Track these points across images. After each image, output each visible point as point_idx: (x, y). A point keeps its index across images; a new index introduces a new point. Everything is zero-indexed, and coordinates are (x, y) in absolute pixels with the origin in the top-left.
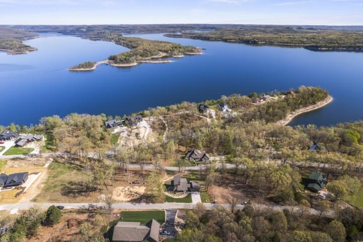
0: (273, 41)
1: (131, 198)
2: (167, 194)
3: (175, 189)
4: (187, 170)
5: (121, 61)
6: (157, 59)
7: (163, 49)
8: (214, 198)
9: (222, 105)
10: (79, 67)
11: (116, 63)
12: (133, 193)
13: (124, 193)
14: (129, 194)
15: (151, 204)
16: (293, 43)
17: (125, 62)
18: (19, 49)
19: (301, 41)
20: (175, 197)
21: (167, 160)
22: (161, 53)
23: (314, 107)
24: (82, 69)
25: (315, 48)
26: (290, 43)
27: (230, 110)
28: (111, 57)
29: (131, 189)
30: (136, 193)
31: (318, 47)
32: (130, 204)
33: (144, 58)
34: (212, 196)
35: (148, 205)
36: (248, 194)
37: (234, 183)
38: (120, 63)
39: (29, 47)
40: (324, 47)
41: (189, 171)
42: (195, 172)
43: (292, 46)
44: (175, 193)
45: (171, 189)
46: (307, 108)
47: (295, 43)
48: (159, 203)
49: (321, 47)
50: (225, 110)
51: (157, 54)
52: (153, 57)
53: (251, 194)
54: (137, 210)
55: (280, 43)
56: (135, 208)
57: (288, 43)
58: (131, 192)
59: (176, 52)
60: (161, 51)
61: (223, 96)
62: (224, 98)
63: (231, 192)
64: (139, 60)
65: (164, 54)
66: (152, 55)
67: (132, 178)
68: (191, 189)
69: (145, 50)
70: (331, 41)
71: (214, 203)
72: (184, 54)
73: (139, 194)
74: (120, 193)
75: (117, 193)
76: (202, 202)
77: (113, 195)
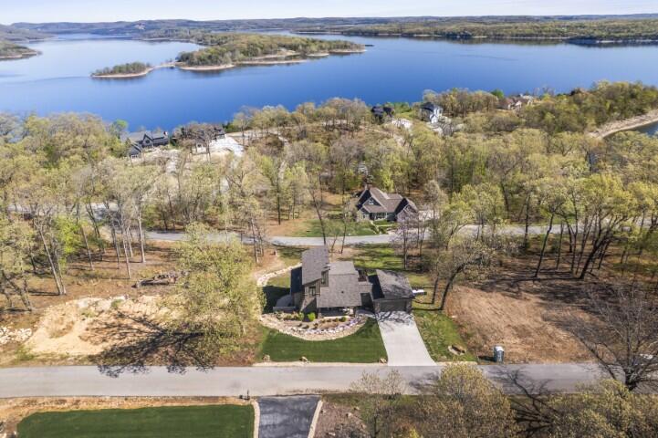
0: (501, 33)
1: (108, 345)
2: (273, 322)
3: (308, 300)
5: (202, 62)
6: (276, 59)
11: (191, 64)
13: (89, 320)
14: (109, 326)
15: (191, 370)
16: (542, 35)
19: (557, 31)
20: (310, 336)
21: (284, 222)
24: (119, 75)
28: (182, 57)
29: (127, 306)
30: (141, 321)
31: (595, 38)
35: (175, 375)
38: (198, 64)
39: (25, 48)
40: (606, 38)
41: (358, 246)
43: (541, 40)
44: (306, 319)
45: (290, 305)
47: (546, 36)
48: (230, 363)
49: (601, 38)
51: (275, 52)
52: (268, 56)
54: (114, 405)
55: (517, 35)
58: (121, 316)
59: (313, 48)
62: (430, 96)
63: (542, 310)
64: (240, 60)
66: (266, 53)
67: (149, 268)
68: (376, 301)
69: (253, 44)
70: (618, 29)
71: (492, 359)
73: (155, 326)
74: (73, 323)
75: (60, 321)
76: (435, 359)
77: (40, 331)
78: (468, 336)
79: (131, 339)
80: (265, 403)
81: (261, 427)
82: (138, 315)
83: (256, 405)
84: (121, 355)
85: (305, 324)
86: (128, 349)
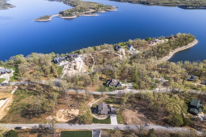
1: (68, 120)
2: (94, 116)
3: (99, 112)
4: (107, 95)
5: (67, 15)
6: (88, 13)
7: (92, 7)
8: (126, 120)
9: (129, 46)
10: (41, 19)
11: (63, 16)
12: (70, 115)
13: (64, 115)
14: (68, 116)
15: (82, 125)
17: (69, 15)
18: (4, 6)
19: (176, 2)
20: (100, 119)
21: (94, 86)
22: (91, 10)
23: (186, 47)
24: (43, 20)
25: (185, 7)
26: (170, 4)
27: (134, 49)
28: (60, 12)
29: (69, 112)
31: (187, 6)
32: (67, 125)
33: (80, 13)
34: (124, 118)
35: (80, 126)
36: (149, 116)
37: (139, 107)
39: (10, 5)
41: (109, 95)
42: (112, 96)
45: (96, 112)
46: (182, 48)
47: (173, 4)
48: (88, 124)
50: (131, 49)
51: (88, 10)
53: (151, 116)
54: (72, 130)
56: (71, 128)
57: (168, 3)
58: (69, 114)
59: (100, 9)
60: (91, 8)
61: (130, 40)
62: (131, 41)
63: (137, 114)
64: (78, 14)
65: (93, 11)
66: (86, 11)
67: (70, 101)
68: (110, 113)
69: (81, 8)
70: (195, 2)
71: (126, 124)
72: (105, 11)
73: (75, 116)
74: (62, 115)
75: (59, 115)
76: (118, 124)
77: (57, 117)
78: (124, 119)
79: (72, 119)
80: (94, 130)
81: (93, 134)
82: (72, 114)
83: (92, 131)
84: (71, 122)
85: (99, 116)
86: (72, 121)
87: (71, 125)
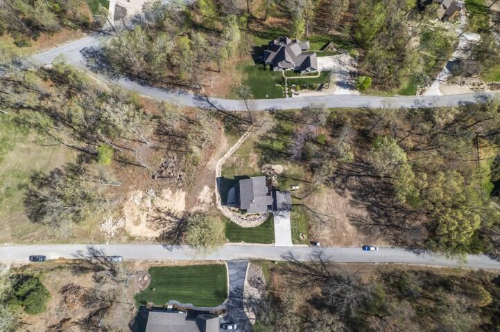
2: (227, 212)
8: (316, 227)
13: (145, 214)
30: (169, 213)
32: (160, 247)
34: (311, 222)
35: (194, 250)
42: (283, 124)
56: (172, 258)
58: (158, 211)
63: (349, 207)
71: (315, 243)
73: (176, 218)
77: (127, 220)
78: (310, 227)
79: (169, 227)
80: (230, 263)
83: (226, 264)
84: (168, 238)
85: (242, 216)
86: (170, 233)
87: (170, 250)
